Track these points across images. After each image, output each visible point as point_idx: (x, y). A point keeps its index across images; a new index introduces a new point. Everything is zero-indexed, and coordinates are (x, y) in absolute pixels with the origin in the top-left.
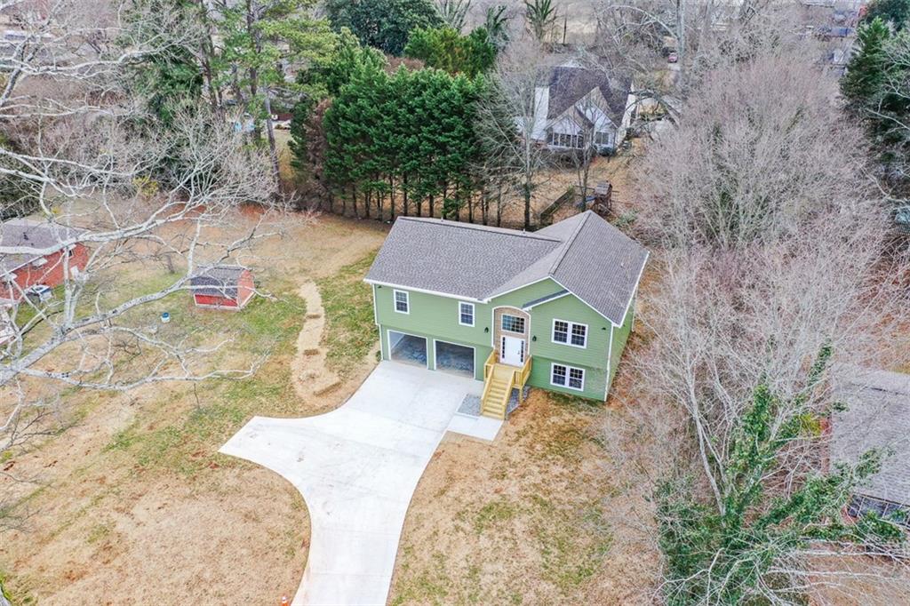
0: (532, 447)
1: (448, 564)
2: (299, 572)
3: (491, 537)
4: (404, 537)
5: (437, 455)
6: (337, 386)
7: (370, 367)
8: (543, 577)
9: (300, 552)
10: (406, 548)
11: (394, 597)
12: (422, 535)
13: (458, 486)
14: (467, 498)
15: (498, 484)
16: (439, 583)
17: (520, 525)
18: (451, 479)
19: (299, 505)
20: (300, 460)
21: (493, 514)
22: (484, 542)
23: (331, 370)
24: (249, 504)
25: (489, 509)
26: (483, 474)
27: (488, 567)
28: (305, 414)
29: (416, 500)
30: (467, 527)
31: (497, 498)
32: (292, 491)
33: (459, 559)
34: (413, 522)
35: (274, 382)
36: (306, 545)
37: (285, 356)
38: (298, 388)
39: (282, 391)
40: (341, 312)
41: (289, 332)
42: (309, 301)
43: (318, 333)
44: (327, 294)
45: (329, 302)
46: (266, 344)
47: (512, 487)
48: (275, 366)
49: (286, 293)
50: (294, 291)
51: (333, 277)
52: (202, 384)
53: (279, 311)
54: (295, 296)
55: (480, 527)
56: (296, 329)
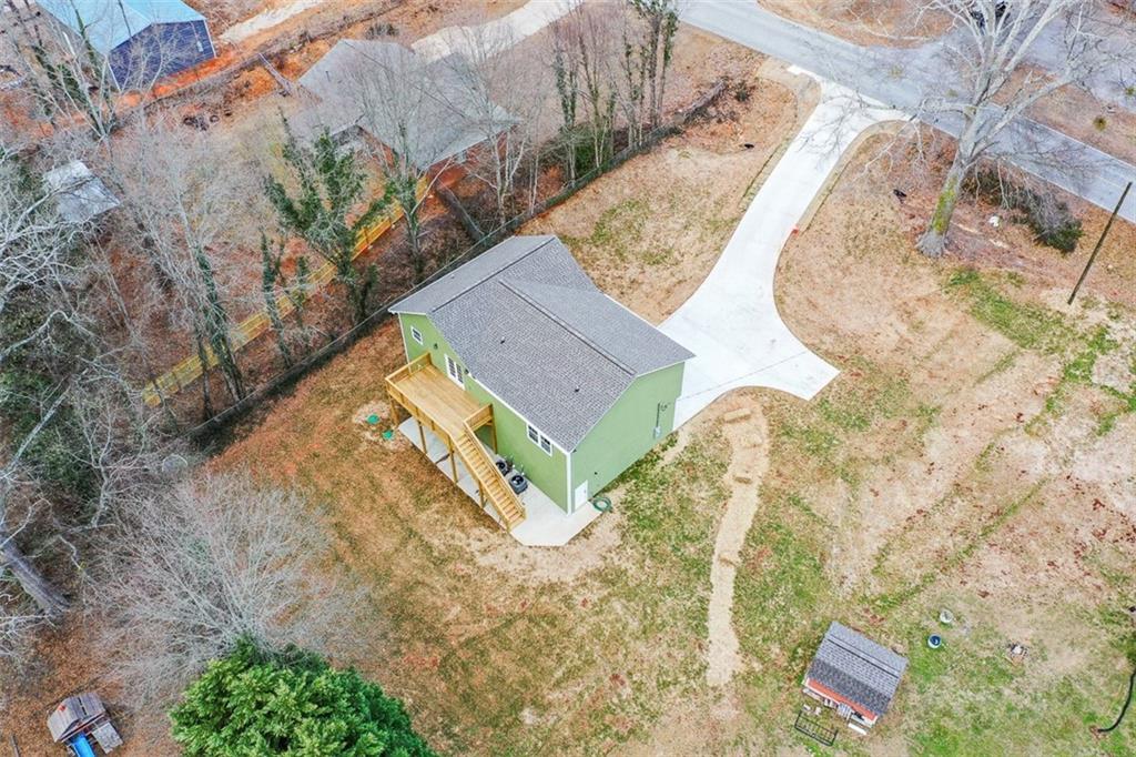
1: (698, 235)
2: (784, 252)
3: (666, 244)
4: (717, 257)
5: (669, 313)
7: (688, 428)
8: (652, 212)
9: (783, 264)
10: (719, 249)
11: (735, 224)
12: (704, 257)
15: (640, 278)
16: (708, 226)
18: (668, 292)
19: (779, 301)
20: (773, 341)
21: (653, 259)
22: (671, 242)
23: (727, 443)
25: (658, 263)
27: (678, 227)
28: (762, 389)
29: (700, 281)
30: (676, 254)
31: (647, 268)
32: (782, 314)
33: (693, 235)
34: (707, 267)
35: (789, 446)
36: (778, 268)
37: (775, 483)
38: (765, 428)
39: (782, 429)
40: (690, 550)
41: (763, 534)
42: (728, 616)
43: (730, 513)
44: (698, 619)
45: (700, 592)
46: (792, 518)
47: (633, 271)
48: (785, 471)
49: (757, 666)
50: (741, 668)
51: (675, 691)
52: (864, 472)
53: (770, 604)
54: (746, 649)
55: (669, 252)
56: (753, 537)
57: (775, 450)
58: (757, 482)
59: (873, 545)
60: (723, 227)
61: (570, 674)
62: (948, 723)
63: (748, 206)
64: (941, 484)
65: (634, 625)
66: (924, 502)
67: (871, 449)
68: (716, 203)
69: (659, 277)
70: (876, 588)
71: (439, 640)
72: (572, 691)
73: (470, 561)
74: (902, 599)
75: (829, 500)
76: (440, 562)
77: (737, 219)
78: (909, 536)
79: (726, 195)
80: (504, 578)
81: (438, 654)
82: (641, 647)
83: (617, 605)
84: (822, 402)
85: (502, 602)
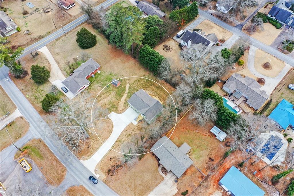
0: (138, 128)
2: (110, 135)
4: (120, 135)
5: (128, 125)
6: (123, 110)
7: (128, 107)
10: (120, 136)
12: (122, 135)
13: (128, 130)
14: (128, 132)
15: (132, 131)
16: (121, 141)
17: (131, 137)
18: (128, 129)
19: (113, 127)
20: (115, 120)
21: (130, 135)
22: (127, 138)
23: (124, 106)
24: (108, 125)
25: (129, 134)
26: (131, 130)
27: (126, 141)
28: (118, 113)
29: (123, 131)
30: (126, 136)
31: (131, 133)
32: (113, 125)
33: (123, 139)
34: (122, 133)
35: (116, 106)
36: (112, 132)
37: (119, 101)
38: (119, 108)
39: (117, 108)
40: (129, 94)
41: (121, 96)
42: (127, 89)
43: (125, 98)
44: (130, 88)
45: (129, 91)
46: (118, 98)
47: (133, 132)
48: (118, 103)
49: (124, 85)
50: (126, 85)
51: (132, 83)
52: (109, 103)
53: (122, 90)
54: (125, 87)
55: (127, 136)
56: (123, 96)
57: (118, 105)
58: (121, 102)
59: (110, 96)
60: (118, 141)
61: (142, 84)
62: (109, 81)
63: (114, 144)
64: (101, 102)
65: (136, 87)
66: (103, 100)
67: (107, 105)
68: (118, 146)
69: (130, 132)
70: (111, 92)
71: (154, 86)
72: (142, 83)
73: (152, 92)
74: (109, 91)
75: (114, 100)
76: (155, 92)
77: (116, 142)
78: (106, 96)
79: (117, 147)
80: (148, 90)
81: (154, 85)
82: (135, 86)
83: (137, 89)
84: (111, 112)
85: (149, 89)
